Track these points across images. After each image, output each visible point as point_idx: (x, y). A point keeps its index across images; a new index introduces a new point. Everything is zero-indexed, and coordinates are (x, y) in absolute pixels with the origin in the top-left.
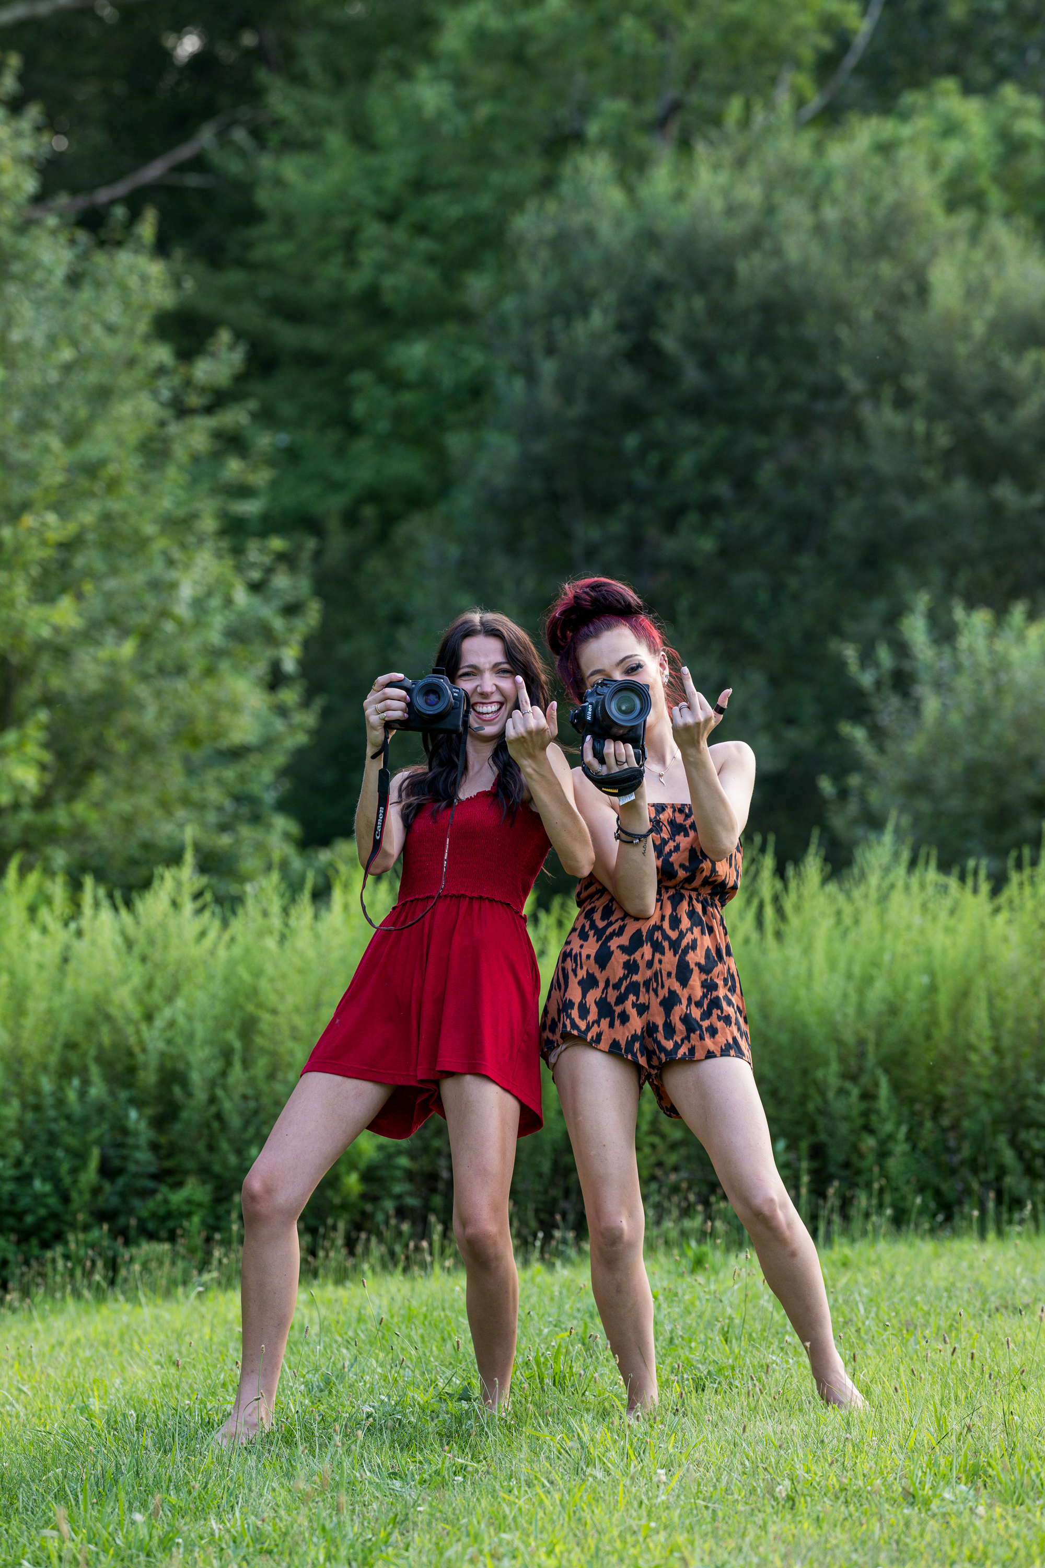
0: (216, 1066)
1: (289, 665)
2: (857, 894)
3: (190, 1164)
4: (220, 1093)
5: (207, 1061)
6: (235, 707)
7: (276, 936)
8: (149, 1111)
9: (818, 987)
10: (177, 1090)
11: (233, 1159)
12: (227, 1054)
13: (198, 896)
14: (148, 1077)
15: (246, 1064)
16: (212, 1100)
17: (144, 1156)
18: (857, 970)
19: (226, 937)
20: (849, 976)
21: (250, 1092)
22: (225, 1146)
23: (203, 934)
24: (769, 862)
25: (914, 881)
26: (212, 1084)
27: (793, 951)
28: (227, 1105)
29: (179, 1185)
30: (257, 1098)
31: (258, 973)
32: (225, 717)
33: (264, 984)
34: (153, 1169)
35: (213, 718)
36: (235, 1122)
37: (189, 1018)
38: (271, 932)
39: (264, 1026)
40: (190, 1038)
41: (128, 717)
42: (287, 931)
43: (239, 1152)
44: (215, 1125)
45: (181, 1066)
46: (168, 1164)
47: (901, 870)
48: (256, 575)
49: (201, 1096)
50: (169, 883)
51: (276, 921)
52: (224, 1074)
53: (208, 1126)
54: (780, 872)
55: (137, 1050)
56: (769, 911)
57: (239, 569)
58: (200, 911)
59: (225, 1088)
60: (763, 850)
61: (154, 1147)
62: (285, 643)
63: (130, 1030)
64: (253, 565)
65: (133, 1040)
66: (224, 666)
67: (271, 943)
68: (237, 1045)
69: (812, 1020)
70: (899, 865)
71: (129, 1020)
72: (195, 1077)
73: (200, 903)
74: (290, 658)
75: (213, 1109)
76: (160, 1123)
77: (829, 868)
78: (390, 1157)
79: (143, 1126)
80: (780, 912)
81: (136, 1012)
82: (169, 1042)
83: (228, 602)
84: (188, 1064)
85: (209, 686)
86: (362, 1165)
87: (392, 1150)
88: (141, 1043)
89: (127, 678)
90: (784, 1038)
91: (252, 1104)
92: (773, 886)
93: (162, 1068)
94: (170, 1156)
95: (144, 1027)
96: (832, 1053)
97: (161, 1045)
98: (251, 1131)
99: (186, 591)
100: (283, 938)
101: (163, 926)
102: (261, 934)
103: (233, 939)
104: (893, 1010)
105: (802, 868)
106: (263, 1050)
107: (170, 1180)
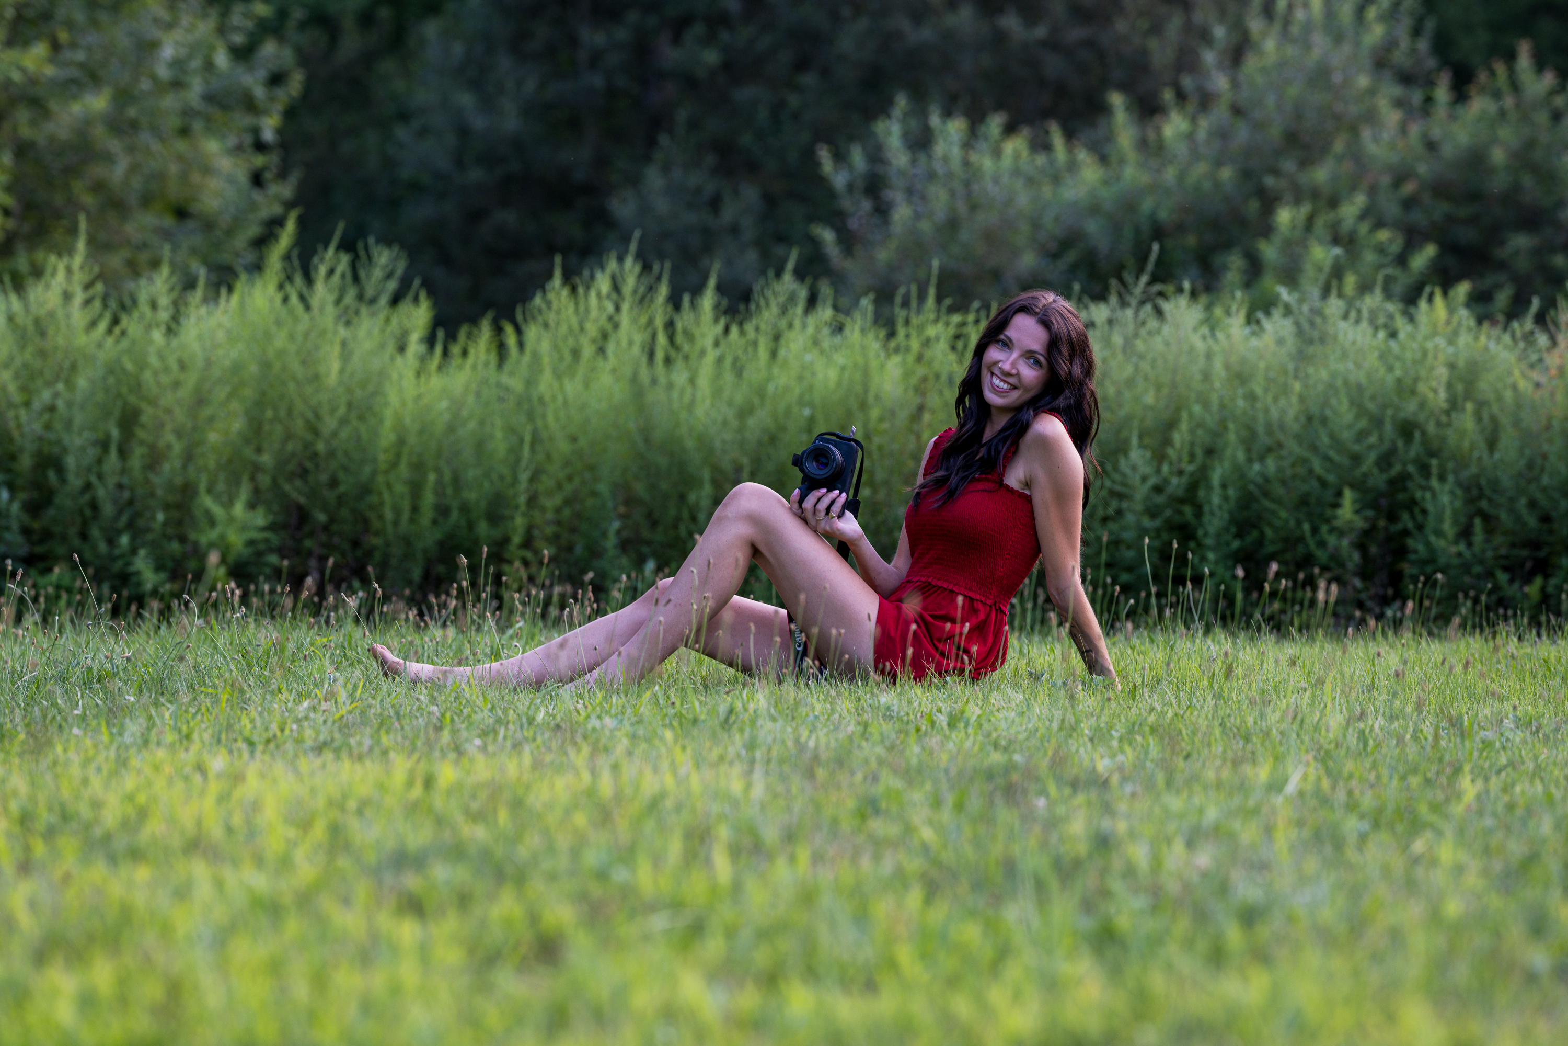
0: (93, 452)
1: (268, 135)
2: (749, 327)
3: (61, 550)
4: (93, 479)
5: (83, 449)
6: (207, 170)
7: (163, 329)
8: (23, 496)
9: (700, 411)
10: (52, 475)
11: (103, 547)
12: (104, 445)
13: (87, 286)
14: (26, 462)
15: (123, 453)
16: (88, 486)
17: (14, 537)
18: (739, 399)
19: (117, 330)
20: (730, 403)
21: (125, 480)
22: (95, 533)
23: (93, 324)
24: (663, 290)
25: (811, 320)
26: (89, 470)
27: (680, 377)
28: (101, 493)
29: (49, 570)
30: (132, 490)
31: (142, 365)
32: (196, 178)
33: (147, 376)
34: (23, 551)
35: (184, 177)
36: (108, 509)
37: (70, 404)
38: (158, 325)
39: (144, 419)
40: (68, 424)
41: (97, 171)
42: (174, 326)
43: (111, 542)
44: (88, 512)
45: (56, 450)
46: (39, 549)
47: (799, 310)
48: (238, 39)
49: (75, 482)
50: (61, 275)
51: (164, 315)
52: (99, 461)
53: (81, 512)
54: (675, 302)
55: (16, 434)
56: (662, 339)
57: (222, 30)
58: (87, 302)
59: (100, 476)
60: (659, 278)
61: (26, 531)
62: (266, 112)
63: (11, 414)
64: (237, 29)
65: (12, 424)
66: (197, 126)
67: (157, 336)
68: (115, 433)
69: (690, 444)
70: (796, 305)
71: (11, 405)
72: (70, 461)
73: (91, 292)
74: (269, 128)
75: (87, 497)
76: (34, 508)
77: (725, 303)
78: (259, 554)
79: (15, 507)
80: (671, 339)
81: (17, 398)
82: (48, 427)
83: (209, 66)
84: (65, 450)
85: (181, 145)
86: (231, 559)
87: (262, 547)
88: (19, 426)
89: (99, 132)
90: (662, 461)
91: (126, 495)
92: (666, 314)
93: (39, 454)
94: (41, 541)
95: (23, 412)
96: (706, 475)
97: (37, 427)
98: (124, 519)
99: (168, 52)
100: (170, 331)
101: (52, 314)
102: (149, 328)
103: (123, 333)
104: (773, 439)
105: (699, 300)
106: (142, 443)
107: (41, 565)
